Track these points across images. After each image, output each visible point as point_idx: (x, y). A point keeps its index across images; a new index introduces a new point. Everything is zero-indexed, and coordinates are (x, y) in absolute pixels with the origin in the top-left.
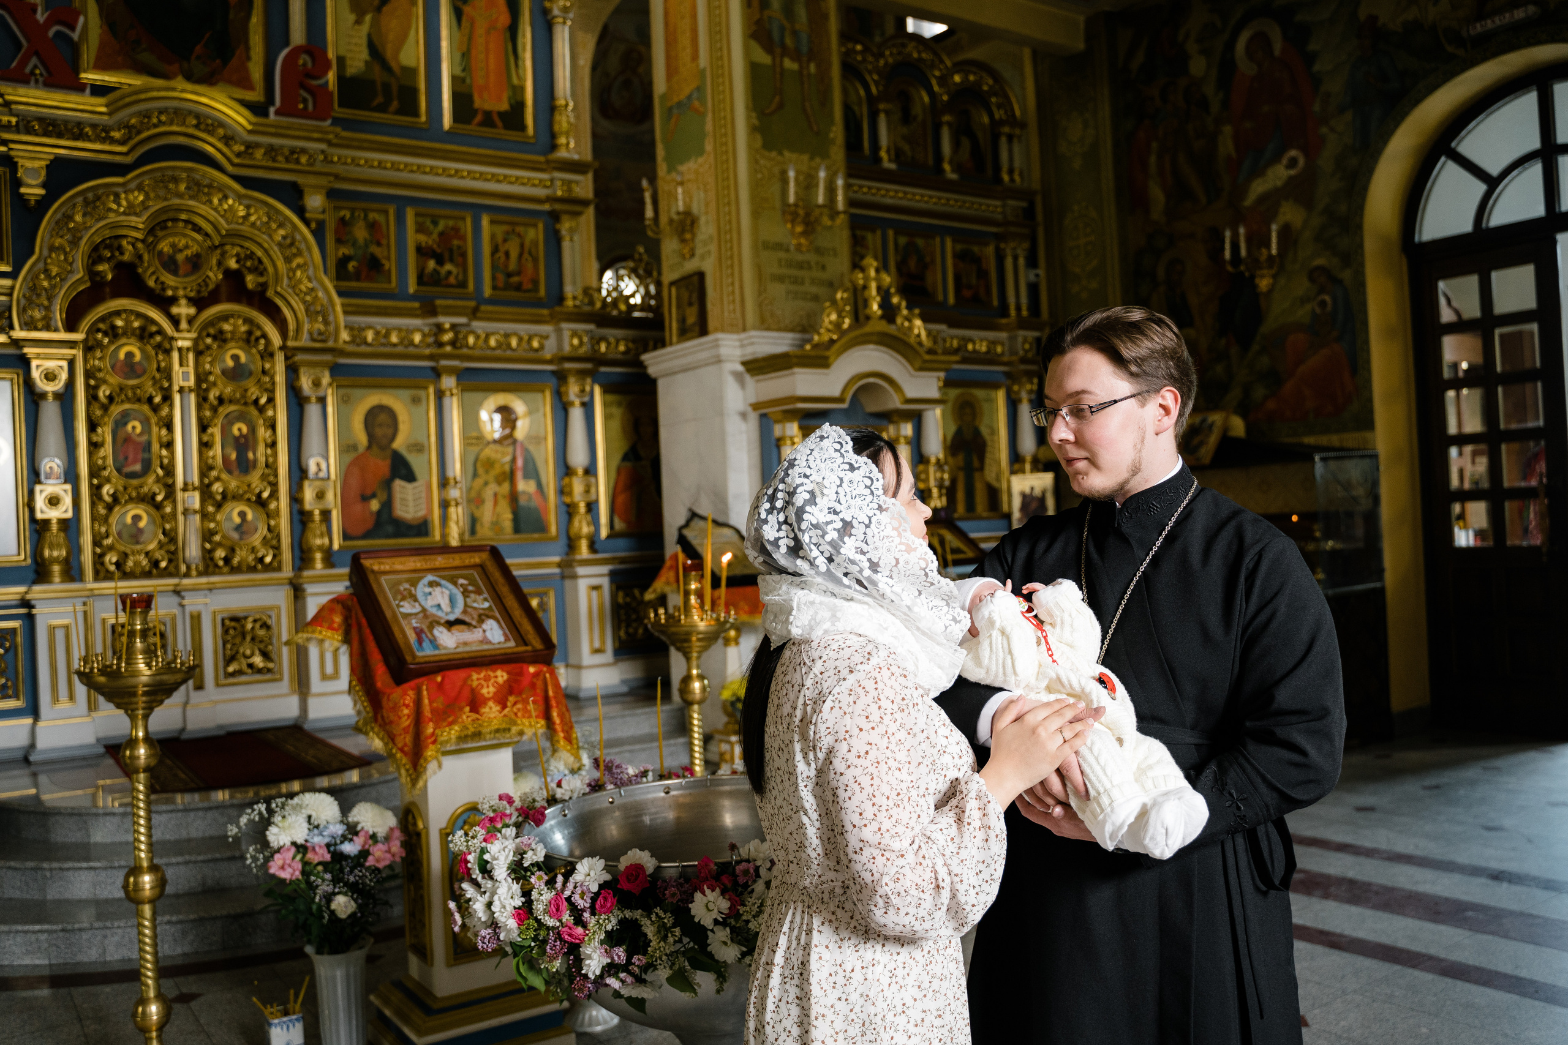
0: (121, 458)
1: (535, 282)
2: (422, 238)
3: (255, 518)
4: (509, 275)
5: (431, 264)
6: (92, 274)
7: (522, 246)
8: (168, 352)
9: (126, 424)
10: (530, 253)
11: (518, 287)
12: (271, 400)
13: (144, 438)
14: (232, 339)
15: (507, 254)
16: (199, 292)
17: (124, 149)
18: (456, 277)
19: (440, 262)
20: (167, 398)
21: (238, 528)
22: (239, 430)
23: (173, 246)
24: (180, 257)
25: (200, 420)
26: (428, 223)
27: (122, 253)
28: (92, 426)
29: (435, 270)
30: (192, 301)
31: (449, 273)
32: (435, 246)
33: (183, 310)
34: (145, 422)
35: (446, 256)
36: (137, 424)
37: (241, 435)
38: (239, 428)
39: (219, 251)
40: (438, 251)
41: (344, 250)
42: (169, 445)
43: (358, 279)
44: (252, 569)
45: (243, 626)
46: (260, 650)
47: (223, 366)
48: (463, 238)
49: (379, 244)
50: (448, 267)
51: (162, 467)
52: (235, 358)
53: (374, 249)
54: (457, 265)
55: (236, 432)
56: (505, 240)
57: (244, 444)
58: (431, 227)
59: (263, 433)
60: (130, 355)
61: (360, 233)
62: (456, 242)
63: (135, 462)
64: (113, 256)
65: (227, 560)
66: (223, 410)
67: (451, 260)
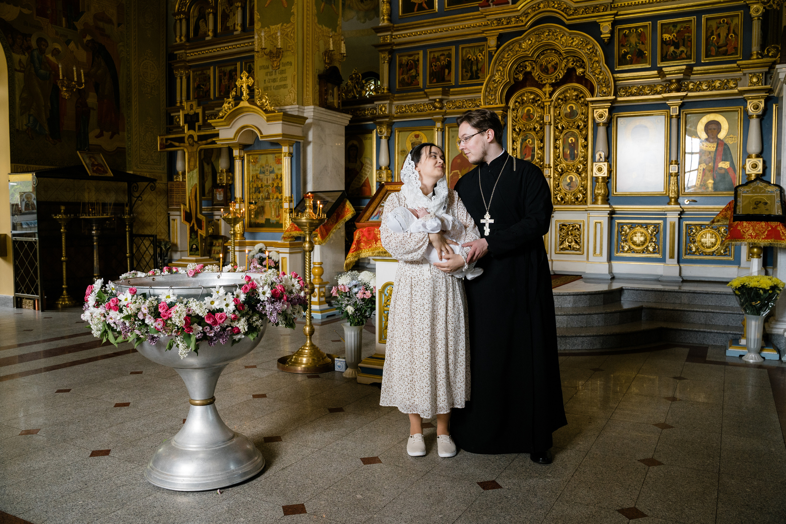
0: (524, 154)
1: (736, 48)
2: (666, 36)
3: (577, 180)
4: (719, 47)
5: (672, 49)
6: (516, 80)
7: (729, 29)
8: (543, 108)
9: (526, 140)
10: (734, 33)
11: (725, 53)
12: (586, 126)
13: (532, 146)
14: (569, 99)
15: (719, 36)
16: (556, 80)
17: (523, 24)
18: (686, 54)
19: (677, 47)
20: (542, 128)
21: (569, 184)
22: (572, 140)
23: (547, 61)
24: (549, 66)
25: (554, 136)
26: (671, 28)
27: (526, 68)
28: (513, 141)
29: (674, 51)
30: (552, 85)
31: (683, 51)
32: (674, 39)
33: (548, 89)
34: (533, 140)
35: (681, 43)
36: (530, 140)
37: (573, 143)
38: (571, 139)
39: (565, 60)
40: (676, 41)
41: (624, 50)
42: (542, 148)
43: (631, 63)
44: (573, 203)
45: (568, 228)
46: (575, 240)
47: (566, 112)
48: (690, 32)
49: (643, 43)
50: (682, 49)
51: (538, 158)
52: (571, 108)
53: (641, 47)
54: (686, 48)
55: (570, 142)
56: (718, 28)
57: (573, 147)
58: (673, 29)
59: (581, 141)
60: (529, 110)
61: (633, 40)
62: (687, 34)
63: (528, 156)
64: (523, 70)
65: (562, 199)
66: (565, 131)
67: (684, 45)
